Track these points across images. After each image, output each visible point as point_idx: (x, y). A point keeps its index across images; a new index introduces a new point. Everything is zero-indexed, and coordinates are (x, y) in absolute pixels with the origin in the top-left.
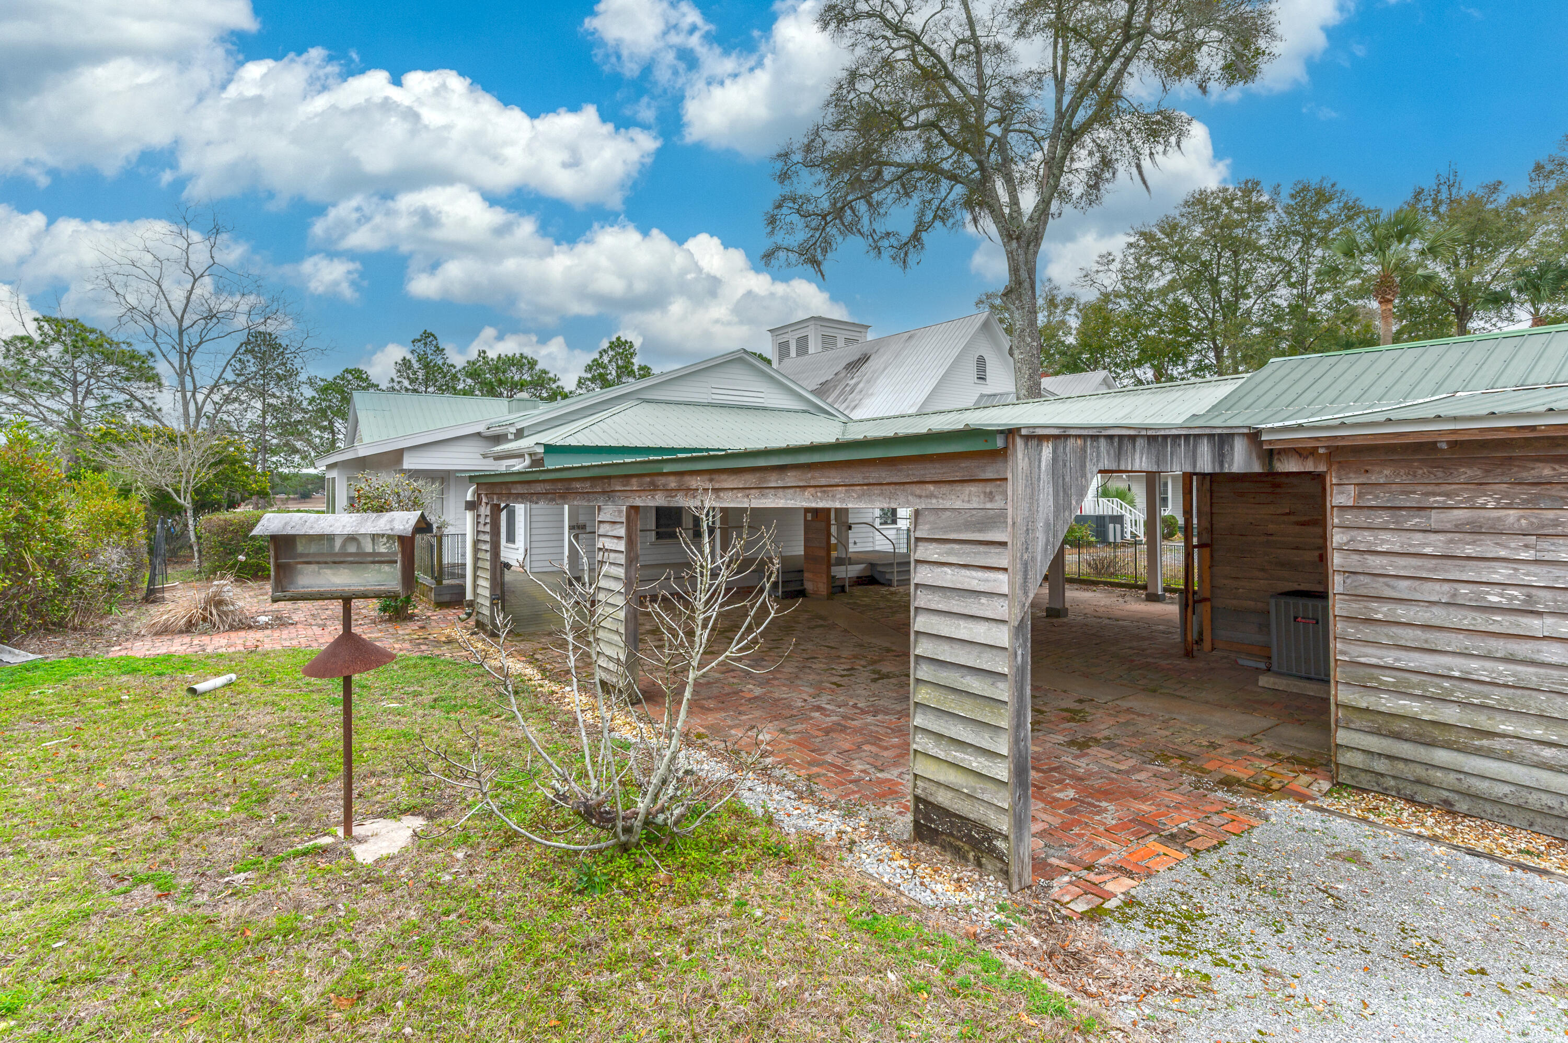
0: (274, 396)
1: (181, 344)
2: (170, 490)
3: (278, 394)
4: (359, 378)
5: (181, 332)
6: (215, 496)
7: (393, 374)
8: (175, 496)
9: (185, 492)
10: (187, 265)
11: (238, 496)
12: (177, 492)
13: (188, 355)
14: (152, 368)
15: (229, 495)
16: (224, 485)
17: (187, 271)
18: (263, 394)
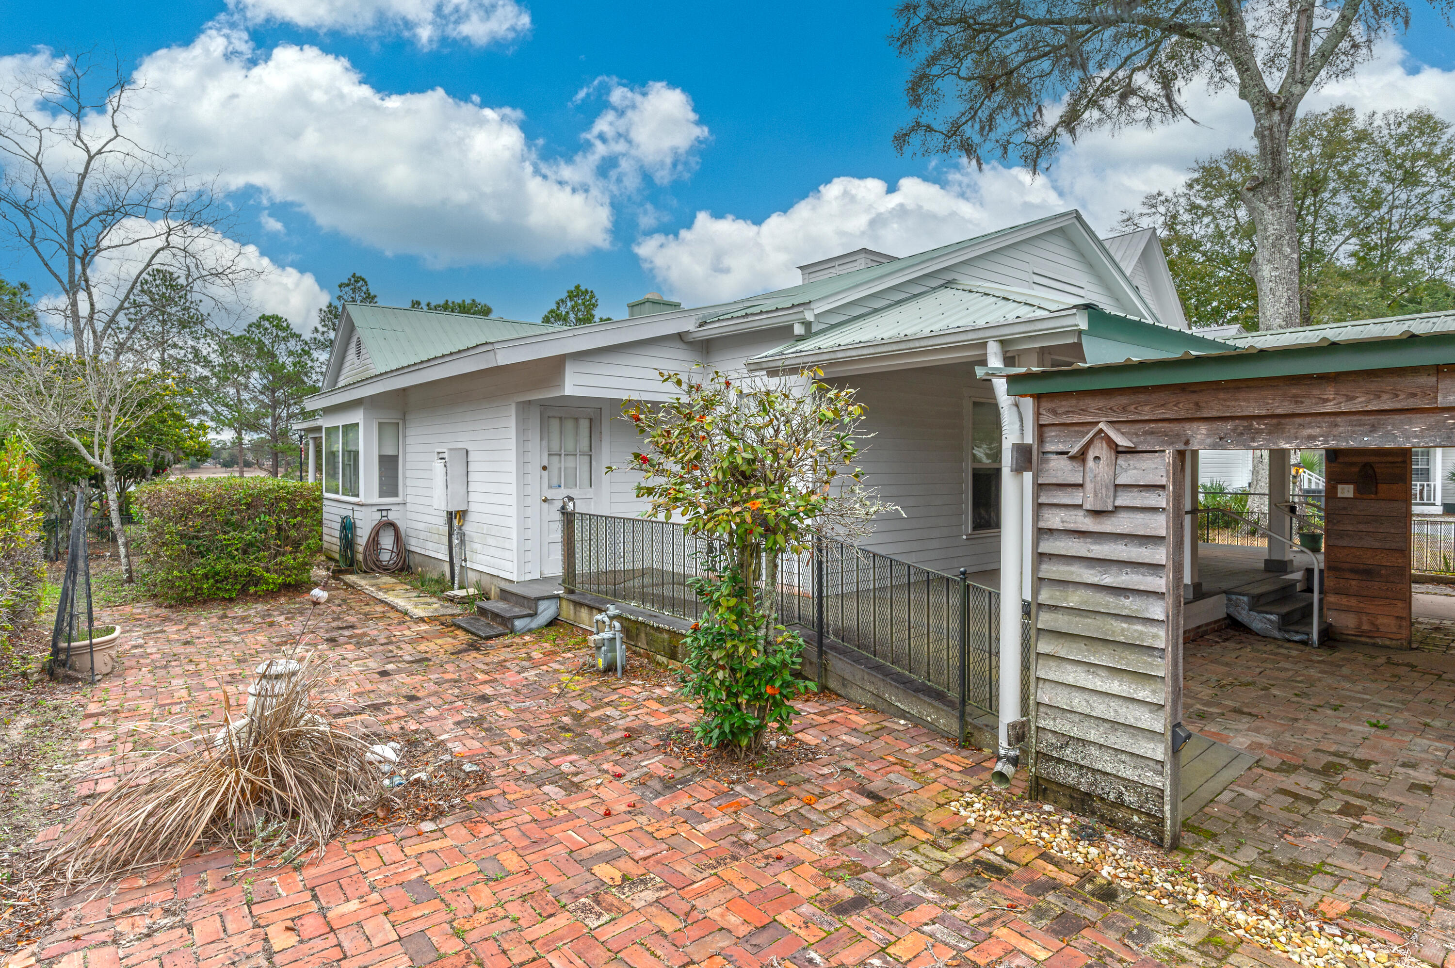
0: (175, 346)
1: (71, 243)
2: (76, 441)
3: (180, 344)
4: (278, 327)
5: (70, 232)
6: (136, 456)
7: (316, 322)
8: (84, 452)
9: (101, 446)
10: (78, 136)
11: (169, 456)
12: (89, 447)
13: (83, 259)
14: (26, 305)
15: (156, 455)
16: (148, 440)
17: (79, 143)
18: (162, 344)
